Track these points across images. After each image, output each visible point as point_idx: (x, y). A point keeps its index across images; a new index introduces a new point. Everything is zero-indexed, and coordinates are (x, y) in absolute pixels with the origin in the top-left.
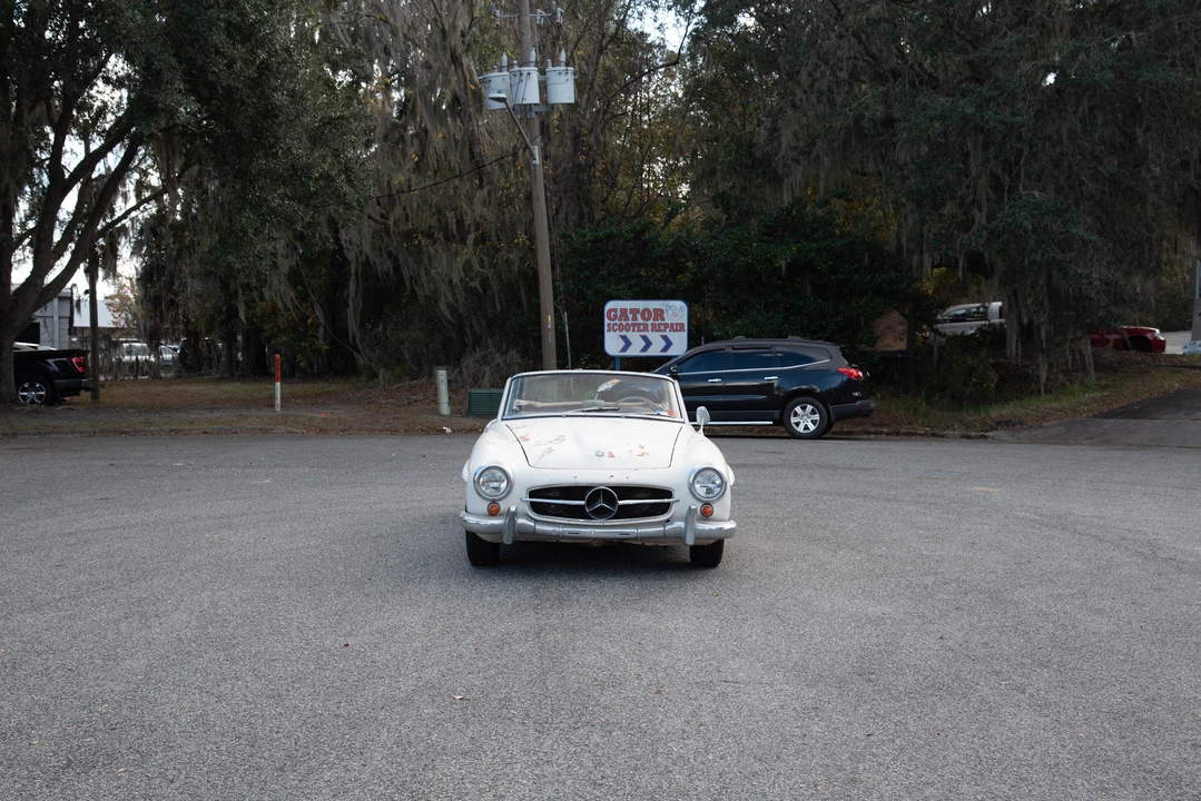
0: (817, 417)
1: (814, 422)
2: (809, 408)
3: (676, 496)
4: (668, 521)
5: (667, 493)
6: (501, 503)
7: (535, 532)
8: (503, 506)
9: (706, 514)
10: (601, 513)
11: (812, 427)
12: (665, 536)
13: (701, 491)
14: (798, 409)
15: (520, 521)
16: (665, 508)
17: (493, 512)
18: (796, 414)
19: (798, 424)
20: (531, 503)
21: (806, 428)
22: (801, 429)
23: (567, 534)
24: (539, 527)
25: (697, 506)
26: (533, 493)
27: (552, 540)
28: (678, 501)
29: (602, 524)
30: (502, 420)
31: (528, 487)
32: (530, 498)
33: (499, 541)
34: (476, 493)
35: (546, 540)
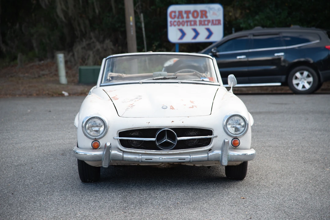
0: (311, 79)
1: (309, 83)
2: (306, 73)
3: (215, 133)
4: (210, 150)
5: (209, 132)
6: (100, 141)
7: (123, 159)
8: (102, 142)
9: (235, 145)
10: (166, 146)
11: (308, 86)
12: (208, 160)
13: (231, 130)
14: (298, 75)
15: (113, 152)
16: (208, 142)
17: (95, 147)
18: (296, 78)
19: (298, 84)
20: (120, 140)
21: (304, 87)
22: (300, 88)
23: (144, 160)
24: (126, 156)
25: (229, 140)
26: (121, 134)
27: (135, 164)
28: (216, 137)
29: (167, 153)
30: (101, 86)
31: (118, 130)
32: (119, 137)
33: (99, 166)
34: (84, 135)
35: (131, 164)
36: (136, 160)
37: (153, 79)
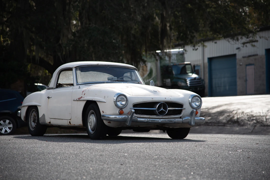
1: (10, 128)
2: (7, 121)
3: (184, 107)
4: (180, 118)
5: (181, 105)
6: (124, 110)
7: (137, 121)
9: (196, 114)
10: (162, 113)
11: (9, 131)
12: (183, 122)
14: (2, 122)
16: (179, 112)
17: (121, 113)
19: (1, 129)
20: (134, 109)
23: (150, 121)
24: (139, 119)
26: (135, 106)
27: (137, 126)
28: (185, 109)
29: (162, 117)
30: (77, 85)
31: (133, 103)
32: (133, 107)
33: (116, 127)
34: (115, 106)
35: (134, 126)
36: (145, 121)
37: (111, 81)
